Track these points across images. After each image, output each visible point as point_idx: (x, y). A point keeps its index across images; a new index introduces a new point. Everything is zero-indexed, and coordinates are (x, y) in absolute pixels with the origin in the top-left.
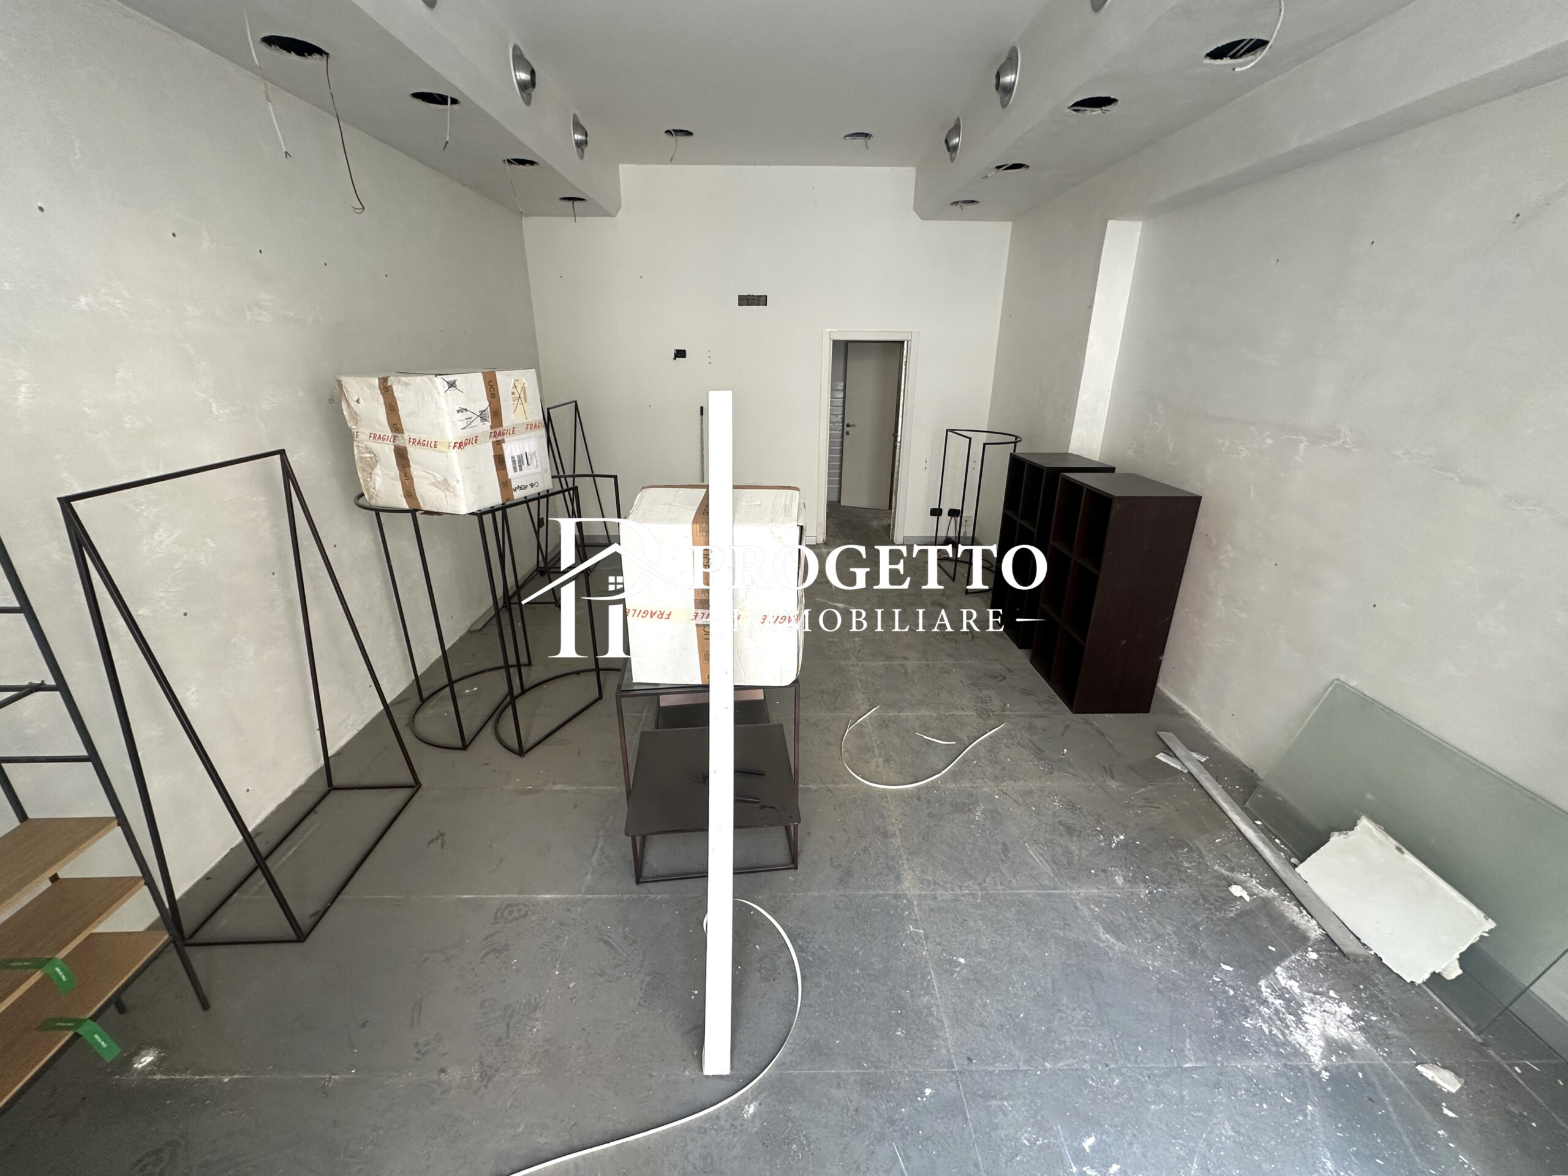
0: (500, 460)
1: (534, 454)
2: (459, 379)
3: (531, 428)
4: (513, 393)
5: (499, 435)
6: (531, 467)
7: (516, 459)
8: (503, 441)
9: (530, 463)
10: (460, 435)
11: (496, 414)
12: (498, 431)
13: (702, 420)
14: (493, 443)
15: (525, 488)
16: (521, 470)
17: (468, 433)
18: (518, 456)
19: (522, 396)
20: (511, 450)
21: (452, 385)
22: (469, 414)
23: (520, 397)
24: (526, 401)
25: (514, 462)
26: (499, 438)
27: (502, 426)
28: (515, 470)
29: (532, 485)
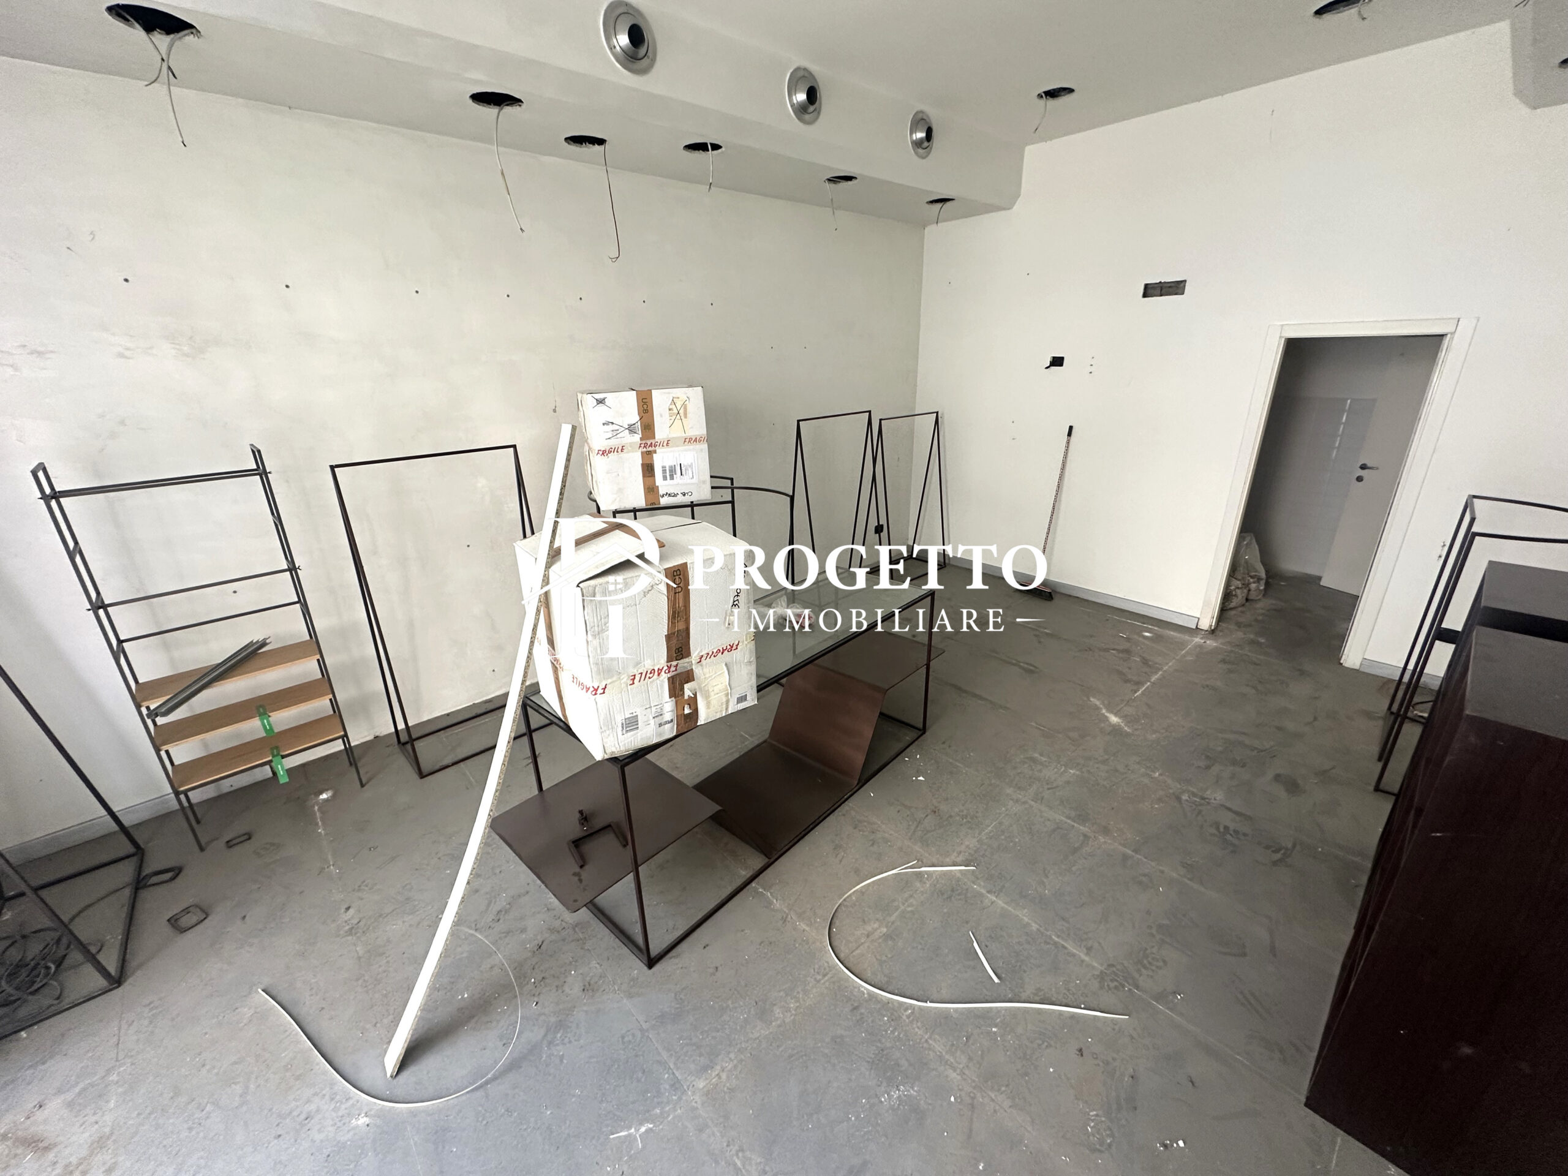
0: (648, 469)
1: (691, 466)
2: (610, 398)
3: (689, 441)
4: (670, 410)
5: (651, 445)
6: (685, 477)
7: (667, 469)
8: (655, 452)
9: (684, 473)
10: (604, 445)
11: (647, 427)
12: (649, 443)
13: (1068, 443)
14: (642, 453)
15: (675, 495)
16: (672, 478)
17: (614, 443)
18: (671, 467)
19: (681, 412)
20: (660, 460)
21: (601, 402)
22: (615, 427)
23: (679, 413)
24: (686, 417)
25: (664, 471)
26: (650, 449)
27: (655, 438)
28: (665, 478)
29: (684, 495)
